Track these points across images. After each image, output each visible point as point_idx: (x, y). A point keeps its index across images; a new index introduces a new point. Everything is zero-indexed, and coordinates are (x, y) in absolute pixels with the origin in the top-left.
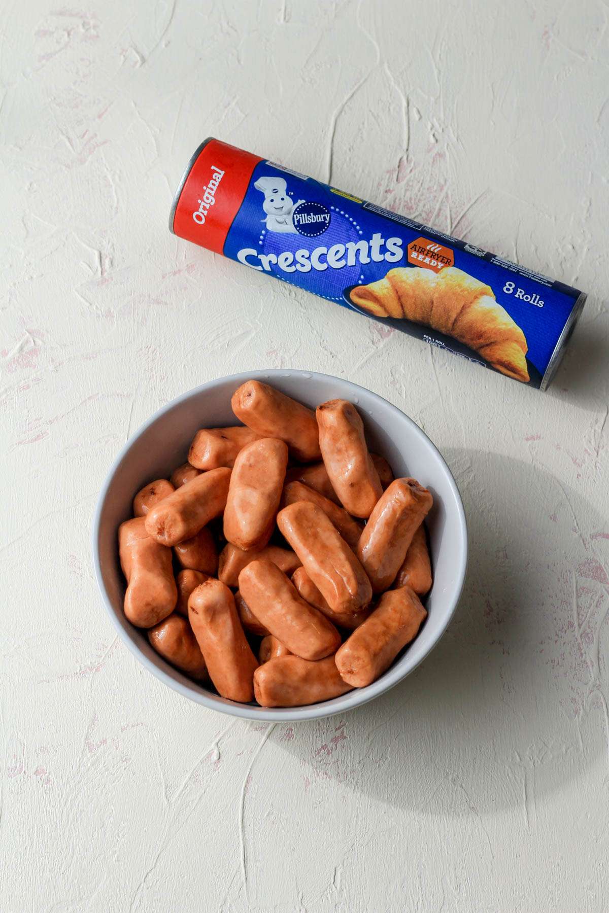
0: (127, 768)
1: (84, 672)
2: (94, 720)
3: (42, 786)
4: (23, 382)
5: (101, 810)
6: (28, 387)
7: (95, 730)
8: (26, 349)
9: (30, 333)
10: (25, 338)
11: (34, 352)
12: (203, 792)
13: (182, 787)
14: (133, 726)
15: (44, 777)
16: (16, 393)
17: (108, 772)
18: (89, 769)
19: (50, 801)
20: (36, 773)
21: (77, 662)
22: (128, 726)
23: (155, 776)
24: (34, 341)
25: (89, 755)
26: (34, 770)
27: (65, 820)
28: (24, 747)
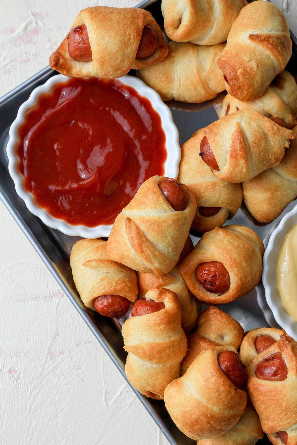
0: (78, 375)
1: (52, 297)
2: (56, 335)
3: (13, 382)
4: (24, 56)
5: (56, 405)
6: (29, 60)
7: (56, 343)
8: (29, 28)
9: (34, 15)
10: (29, 19)
11: (36, 31)
12: (133, 400)
13: (118, 394)
14: (85, 343)
15: (15, 376)
16: (19, 64)
17: (64, 376)
18: (49, 373)
19: (18, 394)
20: (10, 371)
21: (48, 288)
22: (81, 342)
23: (98, 384)
24: (37, 23)
25: (50, 362)
26: (8, 369)
27: (28, 411)
28: (2, 351)
